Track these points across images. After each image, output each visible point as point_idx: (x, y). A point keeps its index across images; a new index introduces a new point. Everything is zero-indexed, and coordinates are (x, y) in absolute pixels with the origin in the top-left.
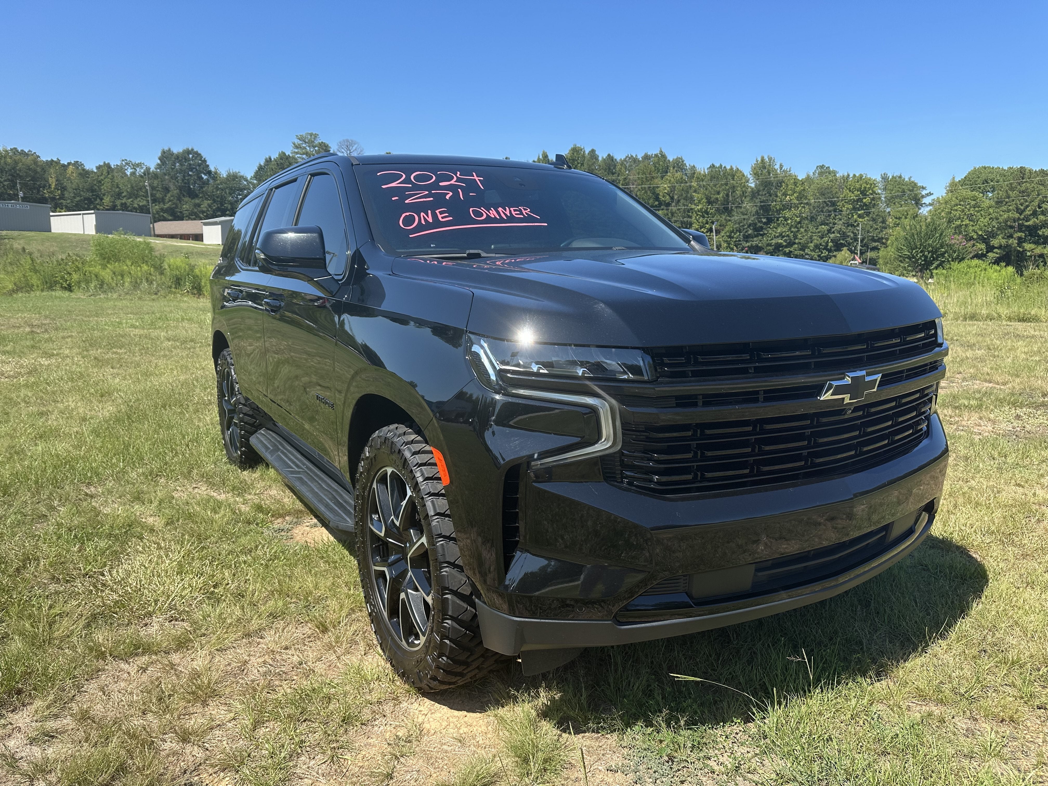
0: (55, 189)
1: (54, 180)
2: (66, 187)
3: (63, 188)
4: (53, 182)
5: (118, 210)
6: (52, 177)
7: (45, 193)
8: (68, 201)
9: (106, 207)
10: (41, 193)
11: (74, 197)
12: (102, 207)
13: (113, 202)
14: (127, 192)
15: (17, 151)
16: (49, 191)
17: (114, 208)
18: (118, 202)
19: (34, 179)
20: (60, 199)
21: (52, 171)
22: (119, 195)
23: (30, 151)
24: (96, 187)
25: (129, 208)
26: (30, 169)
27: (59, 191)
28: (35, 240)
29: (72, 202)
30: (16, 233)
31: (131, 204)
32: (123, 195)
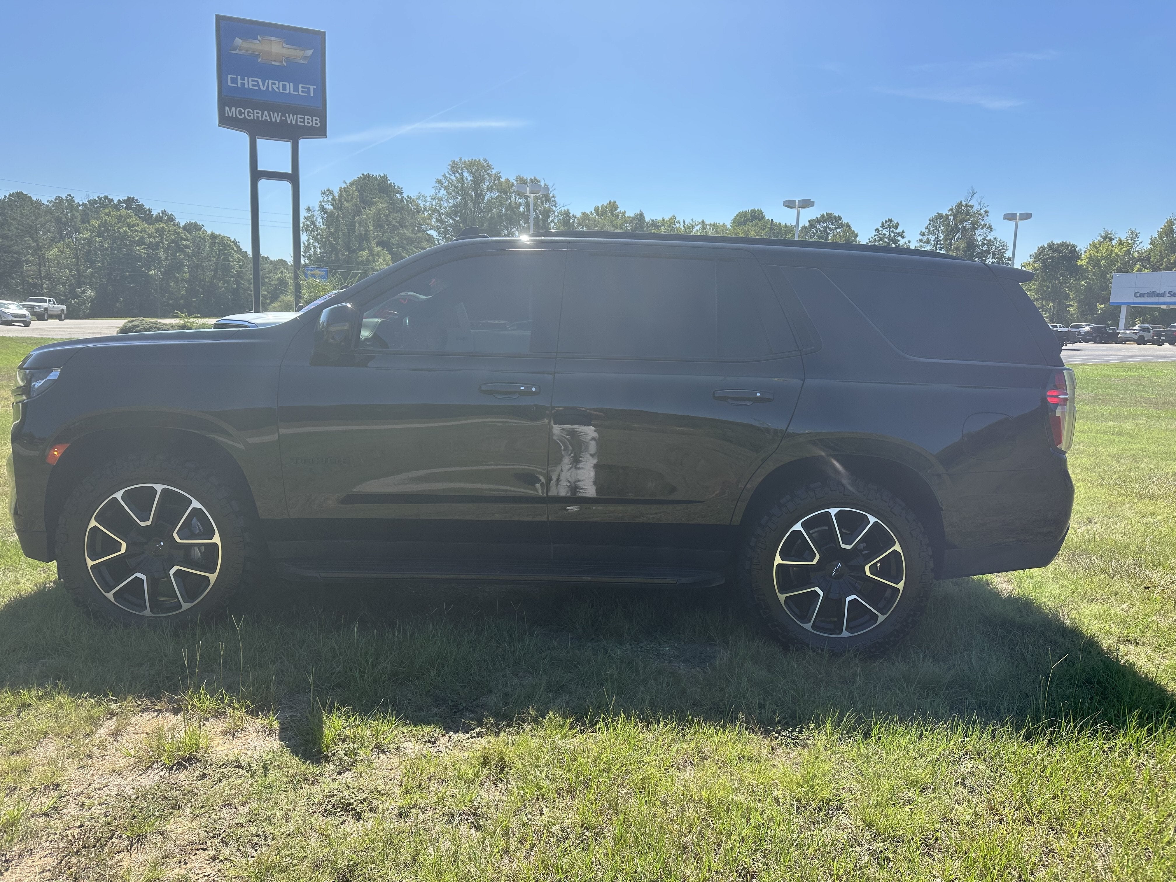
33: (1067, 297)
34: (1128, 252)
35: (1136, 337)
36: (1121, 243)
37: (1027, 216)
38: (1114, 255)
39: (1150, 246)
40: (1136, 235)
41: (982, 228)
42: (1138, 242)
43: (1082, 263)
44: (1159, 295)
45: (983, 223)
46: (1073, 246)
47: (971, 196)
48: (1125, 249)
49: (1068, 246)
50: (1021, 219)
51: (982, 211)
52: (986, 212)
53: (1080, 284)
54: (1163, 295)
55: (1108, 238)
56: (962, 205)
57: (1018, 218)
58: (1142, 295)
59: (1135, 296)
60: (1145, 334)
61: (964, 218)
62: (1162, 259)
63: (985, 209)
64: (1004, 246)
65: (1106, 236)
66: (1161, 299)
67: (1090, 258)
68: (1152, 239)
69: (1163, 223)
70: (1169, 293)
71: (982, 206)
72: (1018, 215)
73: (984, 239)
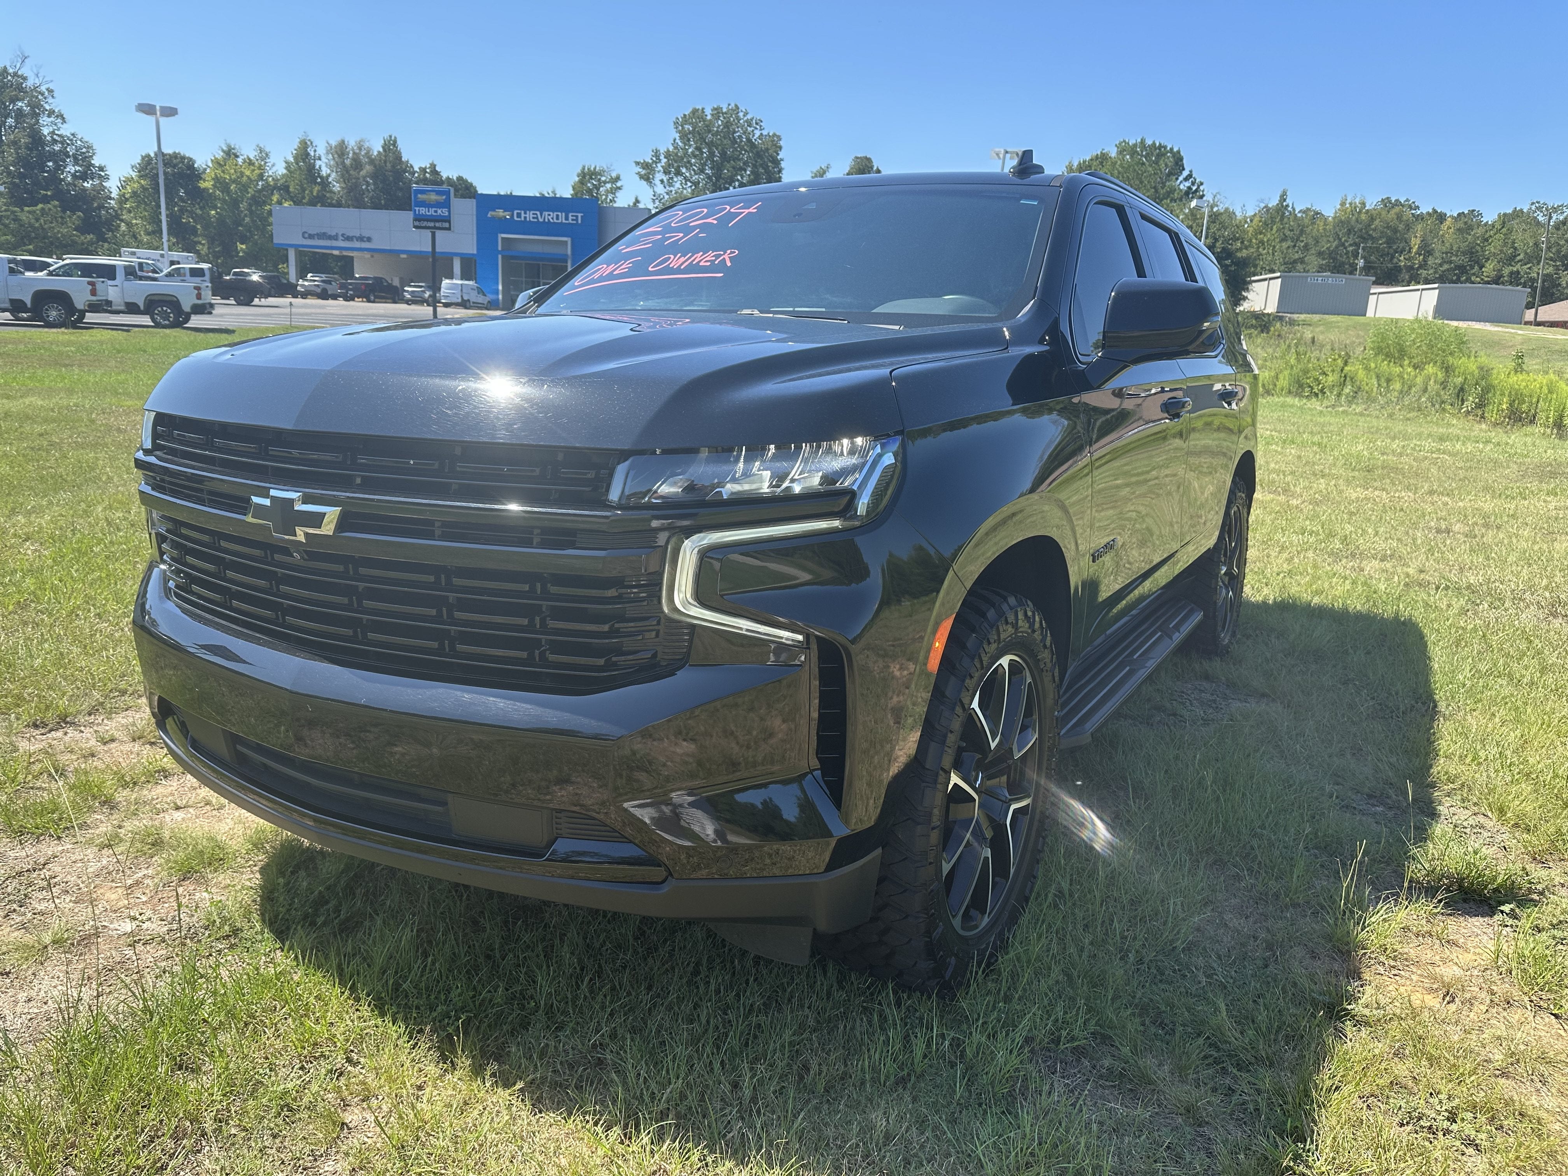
0: (1416, 254)
1: (1418, 242)
2: (1433, 250)
3: (1428, 252)
4: (1415, 243)
5: (1503, 283)
6: (1416, 237)
7: (1400, 261)
8: (1431, 271)
9: (1486, 279)
10: (1395, 260)
11: (1441, 265)
12: (1478, 279)
13: (1500, 270)
14: (1526, 253)
15: (1390, 202)
16: (1407, 257)
17: (1497, 280)
18: (1506, 271)
19: (1390, 241)
20: (1420, 267)
21: (1419, 227)
22: (1511, 259)
23: (1407, 200)
24: (1478, 248)
25: (1522, 281)
26: (1388, 227)
27: (1421, 257)
28: (1338, 327)
29: (1435, 273)
30: (1316, 317)
31: (1527, 273)
32: (1518, 258)
33: (194, 231)
34: (261, 177)
35: (319, 290)
36: (250, 163)
37: (170, 112)
38: (245, 179)
39: (285, 171)
40: (267, 155)
41: (49, 116)
42: (270, 164)
43: (206, 184)
44: (330, 238)
45: (48, 108)
46: (190, 159)
47: (20, 61)
48: (257, 172)
49: (183, 158)
50: (162, 115)
51: (43, 88)
52: (50, 91)
53: (209, 215)
54: (335, 238)
55: (230, 153)
56: (8, 74)
57: (158, 113)
58: (311, 237)
59: (304, 237)
60: (328, 286)
61: (15, 95)
62: (304, 190)
63: (47, 86)
64: (88, 147)
65: (230, 150)
66: (334, 243)
67: (216, 179)
68: (286, 162)
69: (296, 144)
70: (343, 235)
71: (41, 79)
72: (158, 108)
73: (53, 133)
